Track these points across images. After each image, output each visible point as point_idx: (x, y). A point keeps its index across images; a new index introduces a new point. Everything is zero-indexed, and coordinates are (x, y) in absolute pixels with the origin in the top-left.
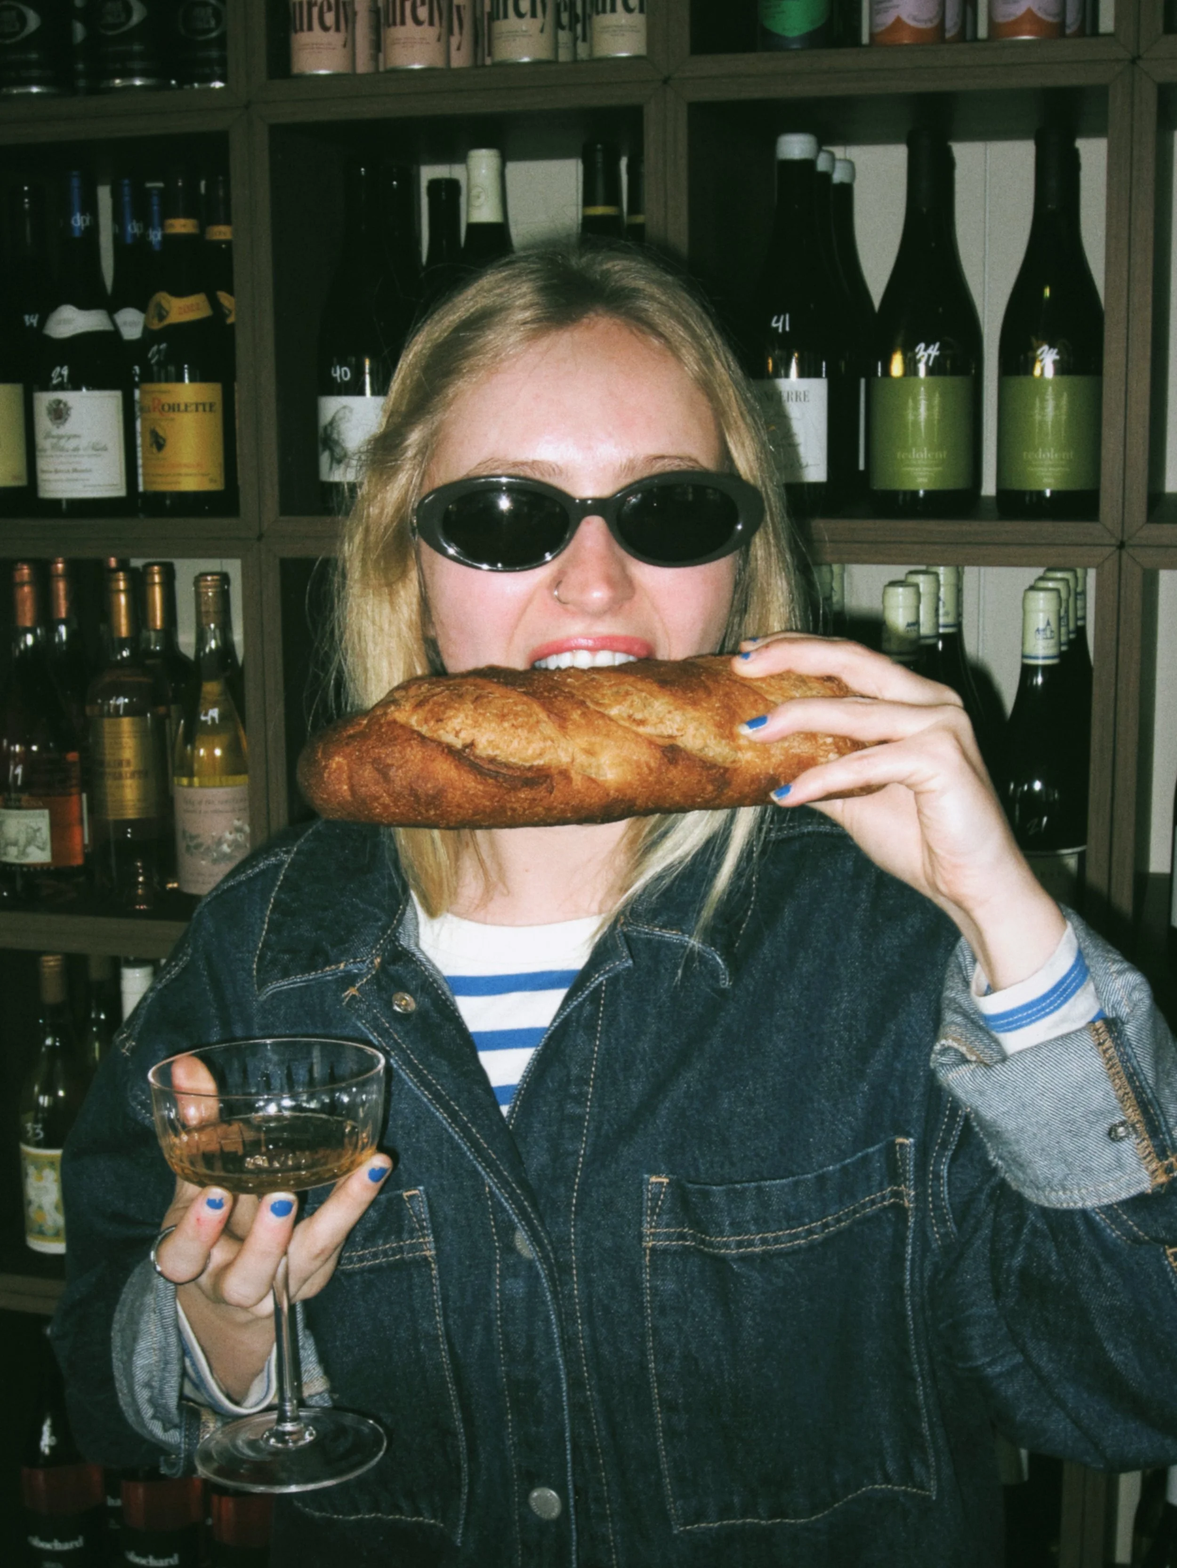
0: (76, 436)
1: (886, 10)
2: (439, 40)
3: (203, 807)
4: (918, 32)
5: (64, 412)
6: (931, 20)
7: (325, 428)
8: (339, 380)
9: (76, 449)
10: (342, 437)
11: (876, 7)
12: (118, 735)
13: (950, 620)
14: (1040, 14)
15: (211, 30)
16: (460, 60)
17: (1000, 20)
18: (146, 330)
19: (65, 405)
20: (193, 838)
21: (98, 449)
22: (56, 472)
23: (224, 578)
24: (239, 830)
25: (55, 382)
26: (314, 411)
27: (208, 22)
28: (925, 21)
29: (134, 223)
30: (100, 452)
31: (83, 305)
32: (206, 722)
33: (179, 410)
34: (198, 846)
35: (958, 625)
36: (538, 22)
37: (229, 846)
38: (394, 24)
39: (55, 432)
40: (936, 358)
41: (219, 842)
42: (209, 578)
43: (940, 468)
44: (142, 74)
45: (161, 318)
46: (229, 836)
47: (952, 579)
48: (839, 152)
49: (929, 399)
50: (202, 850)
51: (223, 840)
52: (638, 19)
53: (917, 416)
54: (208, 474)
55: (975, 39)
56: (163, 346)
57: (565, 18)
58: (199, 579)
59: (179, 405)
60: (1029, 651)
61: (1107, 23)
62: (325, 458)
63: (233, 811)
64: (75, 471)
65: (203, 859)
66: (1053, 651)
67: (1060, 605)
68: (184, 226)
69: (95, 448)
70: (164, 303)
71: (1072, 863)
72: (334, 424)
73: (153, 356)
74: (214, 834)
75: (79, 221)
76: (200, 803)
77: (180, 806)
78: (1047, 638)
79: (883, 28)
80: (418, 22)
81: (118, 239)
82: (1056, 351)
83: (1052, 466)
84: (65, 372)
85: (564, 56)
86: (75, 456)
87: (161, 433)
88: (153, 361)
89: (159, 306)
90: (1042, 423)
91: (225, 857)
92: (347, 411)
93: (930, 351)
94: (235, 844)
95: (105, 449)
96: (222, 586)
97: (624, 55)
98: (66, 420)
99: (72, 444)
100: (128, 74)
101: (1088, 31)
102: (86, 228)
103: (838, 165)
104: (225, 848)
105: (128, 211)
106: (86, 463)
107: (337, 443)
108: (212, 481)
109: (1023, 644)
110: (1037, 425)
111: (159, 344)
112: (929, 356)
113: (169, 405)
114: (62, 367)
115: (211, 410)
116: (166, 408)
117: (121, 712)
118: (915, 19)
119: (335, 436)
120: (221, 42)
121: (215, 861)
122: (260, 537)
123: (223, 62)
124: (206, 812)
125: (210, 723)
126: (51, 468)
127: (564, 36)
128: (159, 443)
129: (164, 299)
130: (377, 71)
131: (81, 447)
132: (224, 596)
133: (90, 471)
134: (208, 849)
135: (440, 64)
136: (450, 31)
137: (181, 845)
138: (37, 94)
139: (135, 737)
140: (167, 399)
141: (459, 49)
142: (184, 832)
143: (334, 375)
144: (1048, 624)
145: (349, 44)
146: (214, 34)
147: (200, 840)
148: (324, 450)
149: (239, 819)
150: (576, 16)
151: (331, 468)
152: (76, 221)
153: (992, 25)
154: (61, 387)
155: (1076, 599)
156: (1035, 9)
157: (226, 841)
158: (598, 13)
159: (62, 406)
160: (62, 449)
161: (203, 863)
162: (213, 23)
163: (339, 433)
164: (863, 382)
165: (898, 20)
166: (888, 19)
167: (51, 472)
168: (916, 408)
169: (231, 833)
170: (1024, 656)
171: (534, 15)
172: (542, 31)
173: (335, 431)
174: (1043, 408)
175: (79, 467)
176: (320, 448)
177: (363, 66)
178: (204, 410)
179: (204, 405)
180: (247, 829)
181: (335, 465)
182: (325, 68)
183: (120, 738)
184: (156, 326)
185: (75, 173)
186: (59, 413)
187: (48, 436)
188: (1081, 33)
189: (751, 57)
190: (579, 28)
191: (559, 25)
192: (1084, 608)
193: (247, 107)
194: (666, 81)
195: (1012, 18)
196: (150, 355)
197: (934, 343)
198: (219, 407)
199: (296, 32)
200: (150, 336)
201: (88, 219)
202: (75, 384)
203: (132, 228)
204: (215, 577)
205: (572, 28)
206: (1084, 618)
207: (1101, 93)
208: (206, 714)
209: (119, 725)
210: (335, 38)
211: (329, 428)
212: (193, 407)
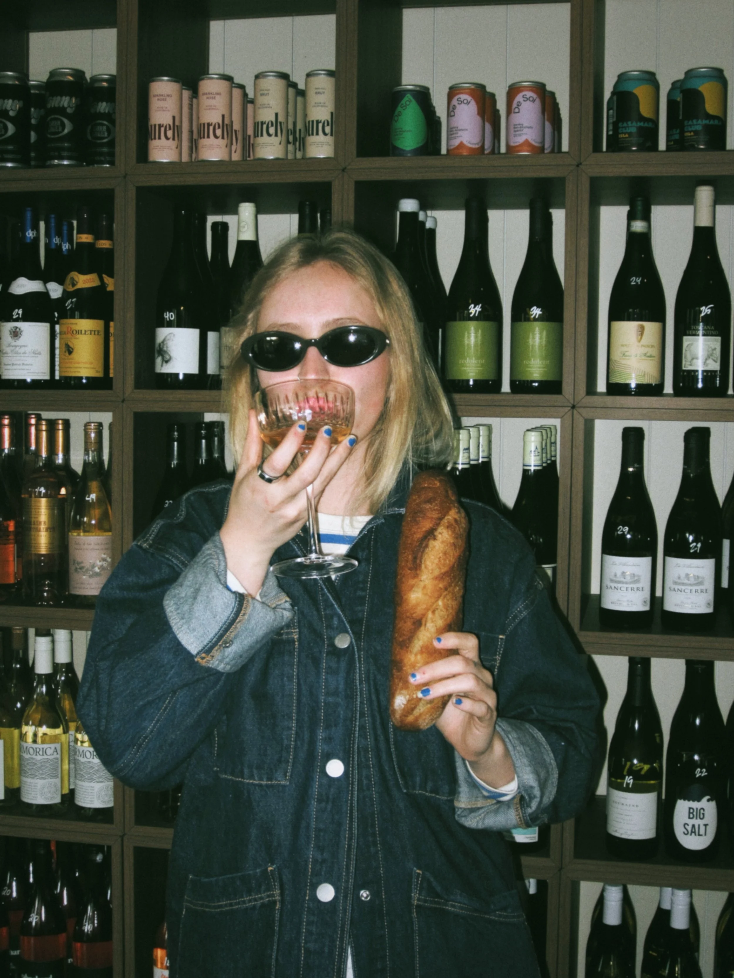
0: (25, 346)
1: (455, 138)
2: (226, 146)
3: (86, 547)
4: (471, 149)
5: (19, 333)
6: (478, 144)
7: (160, 345)
8: (168, 320)
9: (25, 353)
10: (169, 349)
11: (450, 136)
12: (38, 508)
13: (486, 454)
14: (534, 143)
15: (104, 138)
16: (236, 157)
17: (512, 144)
18: (64, 291)
19: (20, 329)
20: (79, 563)
21: (36, 353)
22: (13, 364)
23: (100, 425)
24: (104, 560)
25: (14, 317)
26: (153, 336)
27: (104, 134)
28: (475, 144)
29: (57, 238)
30: (36, 355)
31: (31, 278)
32: (89, 501)
33: (81, 333)
34: (81, 568)
35: (489, 456)
36: (278, 139)
37: (99, 569)
38: (204, 137)
39: (14, 343)
40: (479, 312)
41: (93, 566)
42: (93, 424)
43: (481, 369)
44: (68, 158)
45: (74, 285)
46: (99, 563)
47: (486, 433)
48: (429, 213)
49: (476, 333)
50: (84, 570)
51: (95, 565)
52: (329, 139)
53: (469, 341)
54: (95, 368)
55: (499, 153)
56: (74, 300)
57: (291, 138)
58: (87, 425)
59: (81, 331)
60: (527, 463)
61: (565, 147)
62: (159, 360)
63: (102, 549)
64: (23, 364)
65: (84, 575)
66: (539, 463)
67: (543, 440)
68: (87, 238)
69: (34, 353)
70: (76, 279)
71: (549, 572)
72: (165, 343)
73: (68, 305)
74: (91, 561)
75: (30, 234)
76: (84, 544)
77: (72, 547)
78: (535, 456)
79: (454, 147)
80: (216, 137)
81: (47, 245)
82: (540, 309)
83: (539, 368)
84: (20, 312)
85: (290, 157)
86: (24, 357)
87: (71, 345)
88: (68, 308)
89: (73, 279)
90: (533, 346)
91: (97, 574)
92: (172, 335)
93: (476, 308)
94: (102, 568)
95: (40, 353)
96: (99, 429)
97: (322, 156)
98: (20, 337)
99: (22, 350)
100: (61, 158)
101: (556, 150)
102: (34, 238)
103: (429, 219)
104: (97, 570)
105: (53, 232)
106: (29, 360)
107: (166, 352)
108: (97, 372)
109: (524, 459)
110: (531, 347)
111: (72, 299)
112: (476, 311)
113: (76, 331)
114: (19, 309)
115: (98, 334)
116: (75, 332)
117: (42, 495)
118: (470, 143)
119: (165, 349)
120: (111, 144)
121: (91, 576)
122: (123, 401)
123: (112, 154)
124: (87, 549)
125: (91, 501)
126: (10, 363)
127: (290, 147)
128: (69, 350)
129: (74, 275)
130: (191, 161)
131: (27, 352)
132: (99, 434)
133: (32, 365)
134: (87, 570)
135: (226, 158)
136: (232, 144)
137: (72, 568)
138: (11, 167)
139: (48, 509)
140: (75, 327)
141: (235, 152)
142: (74, 560)
143: (165, 317)
144: (536, 448)
145: (179, 148)
146: (105, 140)
147: (82, 565)
148: (158, 356)
149: (104, 554)
150: (296, 138)
151: (162, 366)
152: (29, 234)
153: (508, 146)
154: (17, 320)
155: (551, 446)
156: (530, 140)
157: (97, 565)
158: (309, 135)
159: (18, 330)
160: (17, 353)
161: (84, 577)
162: (106, 135)
163: (167, 347)
164: (440, 330)
165: (461, 143)
166: (456, 143)
167: (10, 365)
168: (469, 337)
169: (100, 561)
170: (524, 465)
171: (276, 135)
172: (280, 144)
173: (165, 346)
174: (534, 338)
175: (25, 363)
176: (156, 355)
177: (185, 158)
178: (95, 334)
179: (95, 331)
180: (109, 560)
181: (164, 364)
182: (165, 159)
183: (40, 509)
184: (70, 289)
185: (29, 209)
186: (16, 334)
187: (9, 345)
188: (552, 151)
189: (387, 159)
190: (298, 143)
191: (288, 142)
192: (556, 450)
193: (125, 177)
194: (343, 170)
195: (517, 144)
196: (67, 305)
197: (479, 304)
198: (102, 333)
199: (152, 140)
200: (66, 295)
201: (35, 233)
202: (26, 318)
203: (56, 240)
204: (96, 424)
205: (294, 144)
206: (555, 456)
207: (562, 181)
208: (89, 497)
209: (40, 502)
210: (172, 144)
211: (162, 344)
212: (89, 332)
